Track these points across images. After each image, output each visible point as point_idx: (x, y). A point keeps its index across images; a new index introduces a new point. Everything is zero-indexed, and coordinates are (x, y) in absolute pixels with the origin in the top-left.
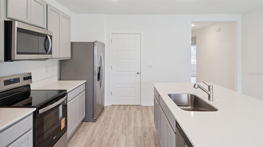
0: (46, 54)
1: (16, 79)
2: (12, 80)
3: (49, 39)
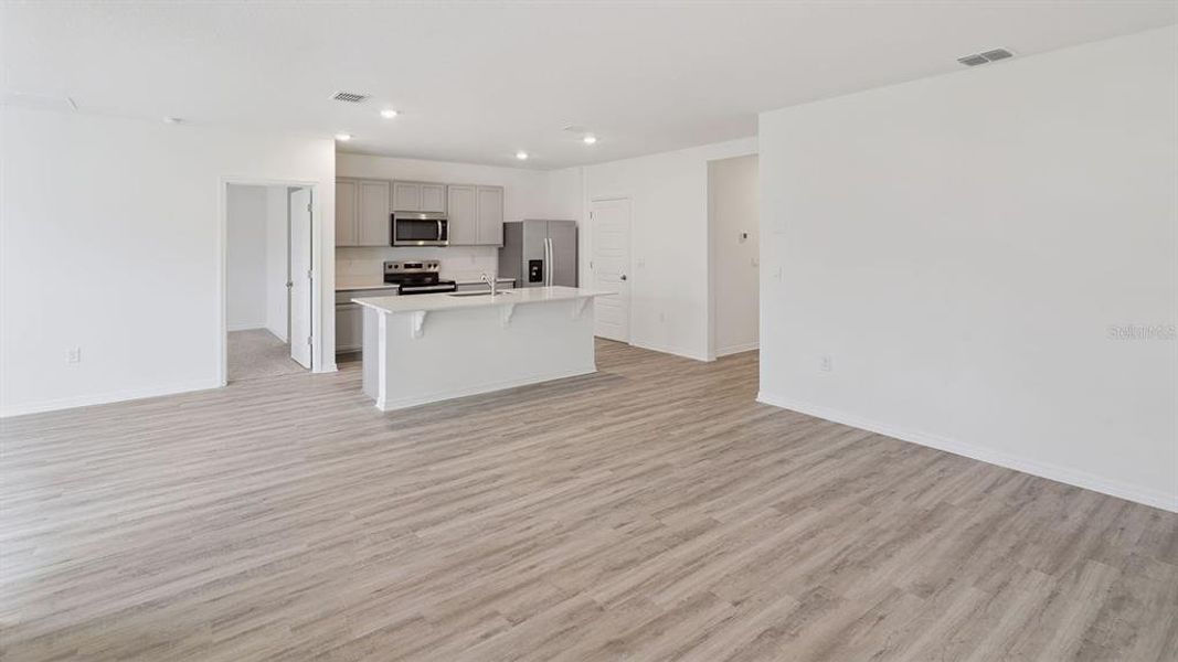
0: (438, 240)
1: (417, 264)
2: (414, 266)
3: (440, 224)
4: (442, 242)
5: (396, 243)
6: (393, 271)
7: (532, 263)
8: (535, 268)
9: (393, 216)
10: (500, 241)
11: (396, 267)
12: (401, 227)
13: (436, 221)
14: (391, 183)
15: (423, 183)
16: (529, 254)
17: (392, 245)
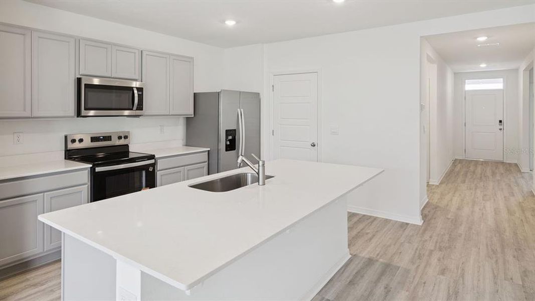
0: (132, 109)
1: (106, 136)
2: (102, 138)
3: (136, 92)
4: (138, 112)
5: (84, 112)
6: (77, 145)
7: (228, 132)
8: (230, 138)
9: (79, 81)
10: (190, 112)
11: (81, 140)
12: (90, 94)
13: (131, 89)
14: (78, 41)
15: (115, 45)
16: (225, 124)
17: (79, 114)
